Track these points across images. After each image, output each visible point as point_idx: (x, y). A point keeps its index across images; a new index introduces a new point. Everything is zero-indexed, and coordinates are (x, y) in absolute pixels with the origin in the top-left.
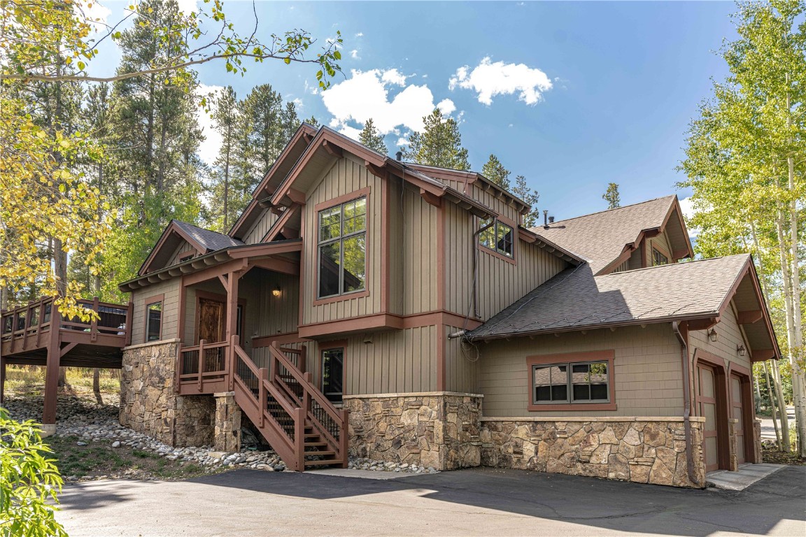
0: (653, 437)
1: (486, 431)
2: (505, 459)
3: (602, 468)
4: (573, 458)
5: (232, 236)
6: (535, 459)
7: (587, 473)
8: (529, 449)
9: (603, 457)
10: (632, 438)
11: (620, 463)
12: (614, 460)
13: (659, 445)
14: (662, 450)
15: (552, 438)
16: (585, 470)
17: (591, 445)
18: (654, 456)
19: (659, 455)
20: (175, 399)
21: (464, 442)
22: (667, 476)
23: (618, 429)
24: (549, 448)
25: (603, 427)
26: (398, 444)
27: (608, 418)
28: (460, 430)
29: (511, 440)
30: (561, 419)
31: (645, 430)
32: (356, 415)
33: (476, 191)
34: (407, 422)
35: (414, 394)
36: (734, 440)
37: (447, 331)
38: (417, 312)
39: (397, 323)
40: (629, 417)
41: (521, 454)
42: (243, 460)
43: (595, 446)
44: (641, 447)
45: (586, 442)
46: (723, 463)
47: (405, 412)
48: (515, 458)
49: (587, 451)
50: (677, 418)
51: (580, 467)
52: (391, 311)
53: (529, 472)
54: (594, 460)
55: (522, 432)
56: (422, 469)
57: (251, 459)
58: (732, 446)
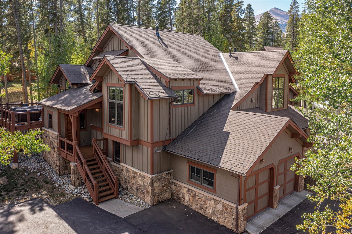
0: (227, 209)
1: (173, 185)
2: (179, 198)
3: (210, 214)
4: (201, 207)
5: (86, 65)
6: (189, 202)
7: (204, 214)
8: (187, 197)
9: (210, 210)
10: (219, 207)
11: (216, 215)
12: (214, 213)
13: (228, 213)
14: (229, 215)
15: (194, 196)
16: (204, 213)
17: (207, 205)
18: (226, 217)
19: (228, 217)
20: (59, 158)
21: (163, 191)
22: (230, 225)
23: (216, 202)
24: (193, 200)
25: (211, 199)
26: (137, 189)
27: (212, 196)
28: (161, 188)
29: (181, 192)
30: (198, 191)
31: (224, 205)
32: (124, 172)
33: (171, 82)
34: (140, 183)
35: (142, 173)
36: (276, 196)
37: (155, 149)
38: (143, 139)
39: (136, 143)
40: (219, 199)
41: (184, 199)
42: (80, 193)
43: (208, 205)
44: (222, 212)
45: (205, 202)
46: (270, 205)
47: (140, 179)
48: (182, 200)
49: (205, 206)
50: (234, 205)
51: (203, 211)
52: (133, 139)
53: (187, 207)
54: (207, 210)
55: (185, 191)
56: (144, 204)
57: (83, 192)
58: (274, 199)
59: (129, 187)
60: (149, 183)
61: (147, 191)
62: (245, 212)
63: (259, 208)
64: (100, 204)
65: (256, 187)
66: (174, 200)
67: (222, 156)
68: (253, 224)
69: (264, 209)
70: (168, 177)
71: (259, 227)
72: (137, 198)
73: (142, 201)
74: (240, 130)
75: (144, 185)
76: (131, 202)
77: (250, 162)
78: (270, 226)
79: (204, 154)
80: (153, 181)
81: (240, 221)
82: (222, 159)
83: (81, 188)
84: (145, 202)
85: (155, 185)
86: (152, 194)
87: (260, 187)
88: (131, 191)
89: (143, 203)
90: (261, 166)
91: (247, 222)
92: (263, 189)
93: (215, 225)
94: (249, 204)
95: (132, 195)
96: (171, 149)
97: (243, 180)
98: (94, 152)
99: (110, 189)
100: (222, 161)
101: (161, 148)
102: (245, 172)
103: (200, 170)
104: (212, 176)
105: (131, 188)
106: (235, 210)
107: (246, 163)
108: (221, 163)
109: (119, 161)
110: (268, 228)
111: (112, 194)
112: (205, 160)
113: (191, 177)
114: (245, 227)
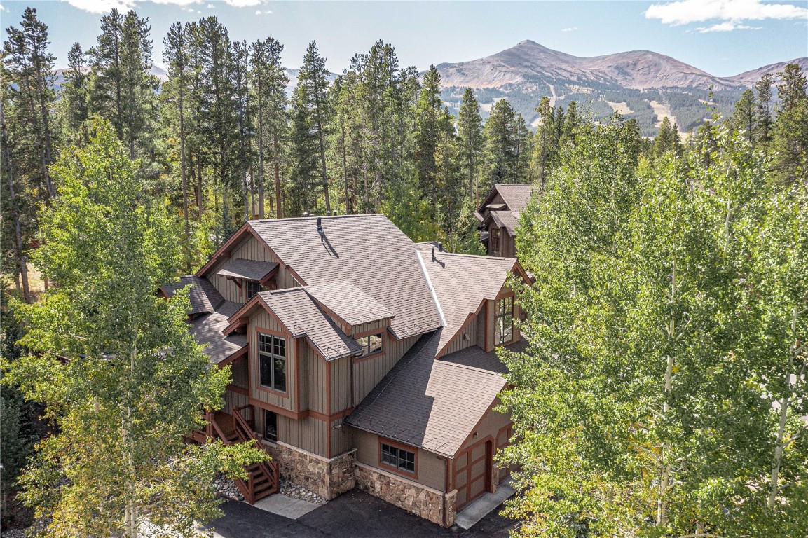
0: (431, 499)
1: (358, 470)
2: (366, 488)
3: (410, 507)
4: (397, 498)
5: (199, 276)
6: (380, 492)
7: (402, 507)
8: (378, 486)
9: (410, 502)
10: (422, 497)
11: (417, 507)
12: (415, 504)
13: (433, 503)
14: (434, 506)
15: (388, 484)
16: (402, 505)
17: (405, 494)
18: (431, 508)
19: (433, 508)
21: (344, 479)
22: (436, 519)
23: (418, 491)
24: (387, 489)
25: (411, 487)
26: (307, 479)
27: (412, 483)
28: (341, 475)
29: (370, 479)
30: (393, 477)
31: (428, 494)
32: (285, 455)
33: (353, 329)
34: (312, 470)
35: (315, 456)
36: (495, 475)
37: (333, 424)
38: (316, 410)
39: (305, 414)
40: (421, 486)
41: (374, 488)
42: (221, 488)
43: (407, 495)
44: (426, 502)
45: (403, 491)
46: (488, 489)
47: (310, 464)
48: (371, 489)
49: (403, 496)
50: (440, 494)
51: (400, 503)
52: (301, 410)
53: (378, 498)
54: (406, 501)
55: (375, 477)
56: (319, 498)
57: (225, 487)
58: (493, 480)
59: (293, 474)
60: (325, 470)
61: (323, 482)
62: (455, 500)
63: (473, 494)
64: (257, 503)
65: (468, 468)
66: (359, 491)
67: (424, 432)
68: (464, 515)
69: (479, 496)
70: (350, 459)
71: (471, 519)
72: (307, 491)
73: (315, 495)
74: (447, 394)
75: (318, 473)
76: (299, 498)
77: (459, 440)
78: (486, 516)
79: (402, 429)
80: (331, 466)
81: (447, 512)
82: (425, 437)
83: (220, 481)
84: (319, 496)
85: (333, 472)
86: (330, 484)
87: (473, 467)
88: (297, 481)
89: (316, 497)
90: (475, 441)
91: (457, 513)
92: (479, 469)
93: (417, 519)
94: (459, 490)
95: (298, 487)
96: (354, 423)
97: (451, 463)
98: (235, 427)
99: (266, 481)
100: (425, 439)
101: (341, 421)
102: (452, 454)
103: (395, 449)
104: (411, 457)
105: (297, 477)
106: (441, 500)
107: (453, 442)
108: (424, 442)
109: (275, 439)
110: (483, 519)
111: (270, 487)
112: (402, 438)
113: (383, 458)
114: (454, 519)
